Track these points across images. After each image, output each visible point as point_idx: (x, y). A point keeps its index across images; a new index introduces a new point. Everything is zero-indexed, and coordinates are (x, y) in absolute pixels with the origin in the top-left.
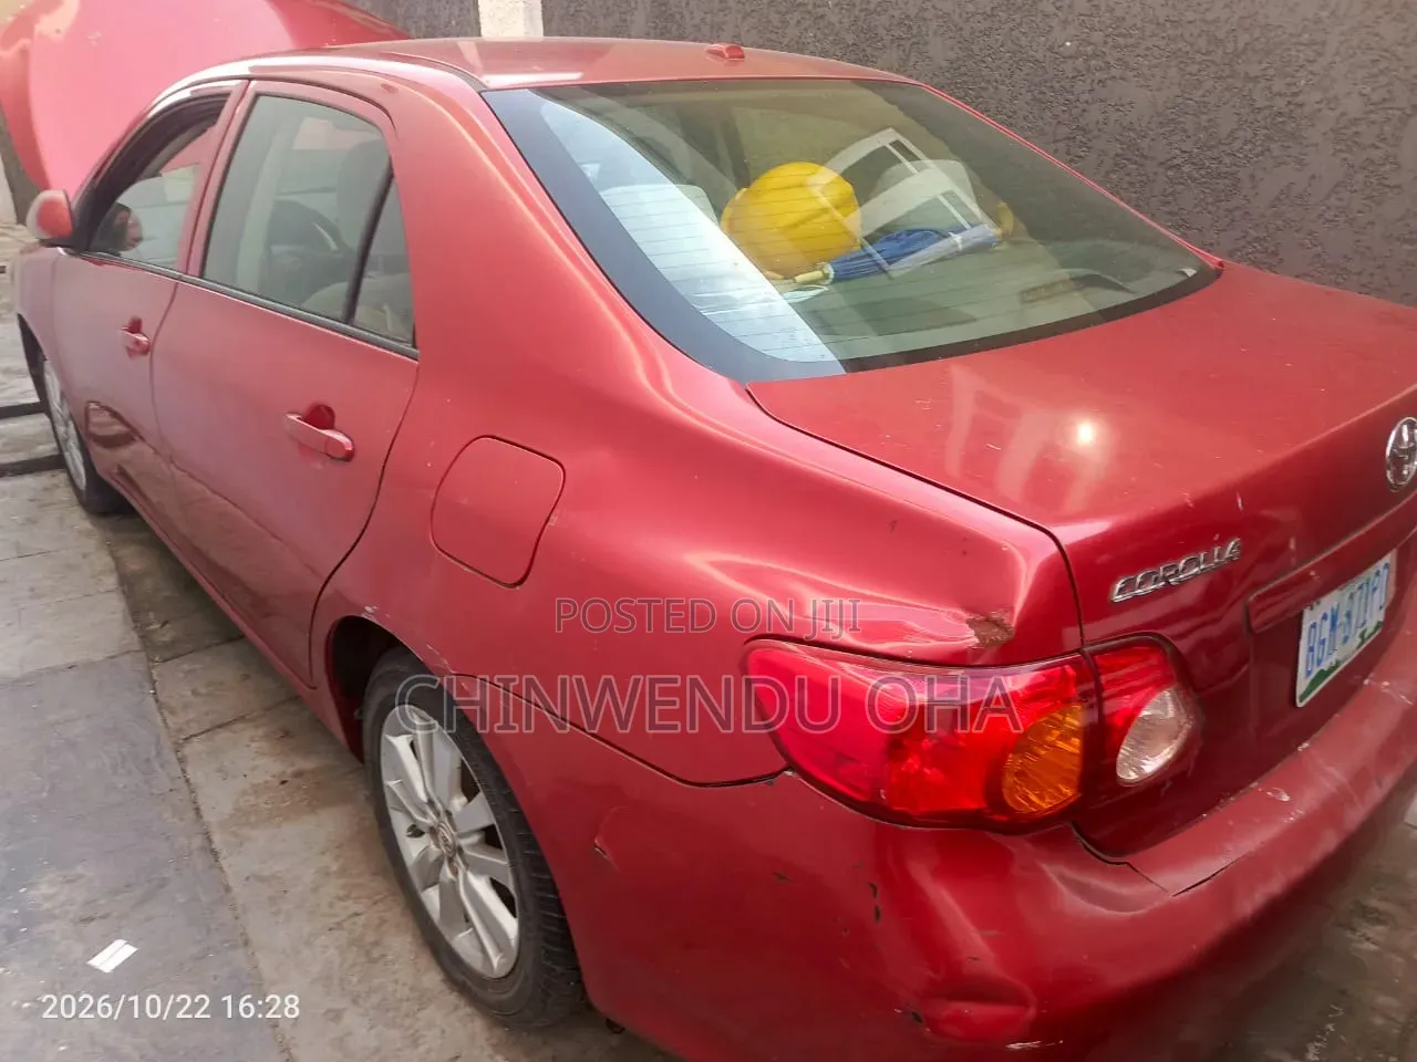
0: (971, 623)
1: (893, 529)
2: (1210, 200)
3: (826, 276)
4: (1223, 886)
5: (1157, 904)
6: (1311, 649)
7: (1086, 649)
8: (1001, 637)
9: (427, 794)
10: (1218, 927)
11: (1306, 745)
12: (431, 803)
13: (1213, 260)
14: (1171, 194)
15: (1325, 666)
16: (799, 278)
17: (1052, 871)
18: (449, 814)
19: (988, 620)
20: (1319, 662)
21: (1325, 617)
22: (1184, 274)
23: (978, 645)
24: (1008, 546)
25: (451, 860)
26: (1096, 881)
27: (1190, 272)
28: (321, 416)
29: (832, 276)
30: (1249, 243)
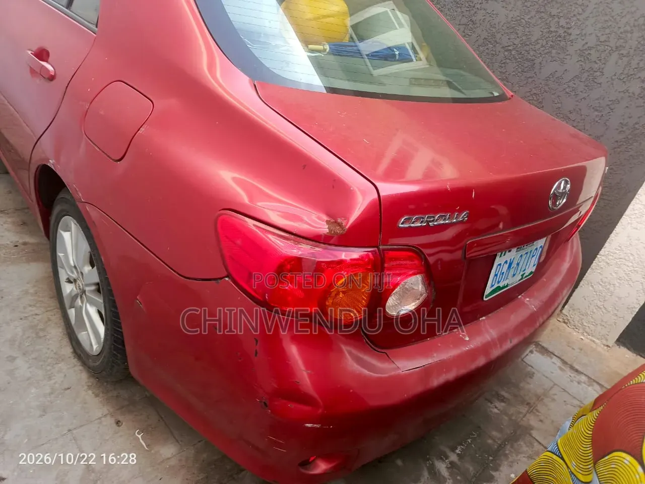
0: (327, 222)
1: (304, 168)
2: (520, 70)
3: (325, 50)
4: (427, 372)
5: (393, 373)
6: (496, 275)
7: (381, 247)
8: (338, 230)
9: (74, 263)
10: (419, 389)
11: (484, 318)
12: (75, 267)
13: (509, 93)
14: (504, 63)
15: (501, 285)
16: (310, 46)
17: (345, 348)
18: (82, 273)
19: (336, 222)
20: (499, 282)
21: (506, 262)
22: (493, 94)
23: (328, 233)
24: (354, 187)
25: (81, 297)
26: (367, 358)
27: (496, 94)
28: (42, 54)
29: (328, 50)
30: (531, 95)
